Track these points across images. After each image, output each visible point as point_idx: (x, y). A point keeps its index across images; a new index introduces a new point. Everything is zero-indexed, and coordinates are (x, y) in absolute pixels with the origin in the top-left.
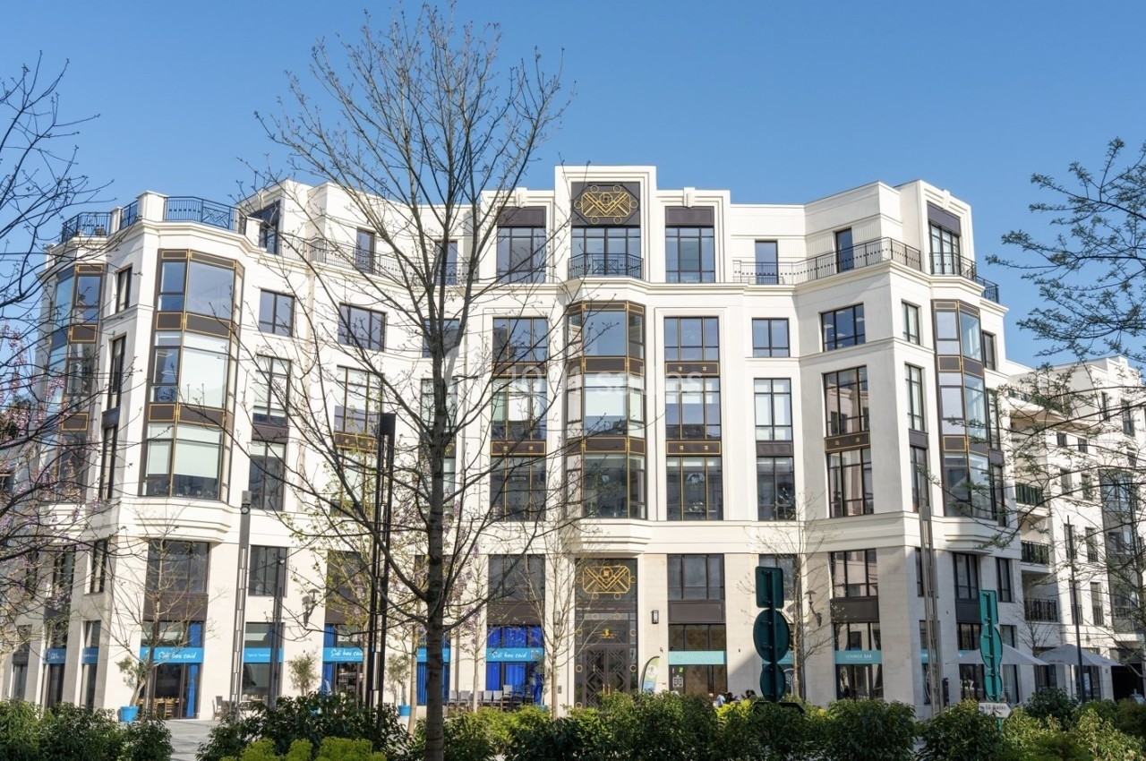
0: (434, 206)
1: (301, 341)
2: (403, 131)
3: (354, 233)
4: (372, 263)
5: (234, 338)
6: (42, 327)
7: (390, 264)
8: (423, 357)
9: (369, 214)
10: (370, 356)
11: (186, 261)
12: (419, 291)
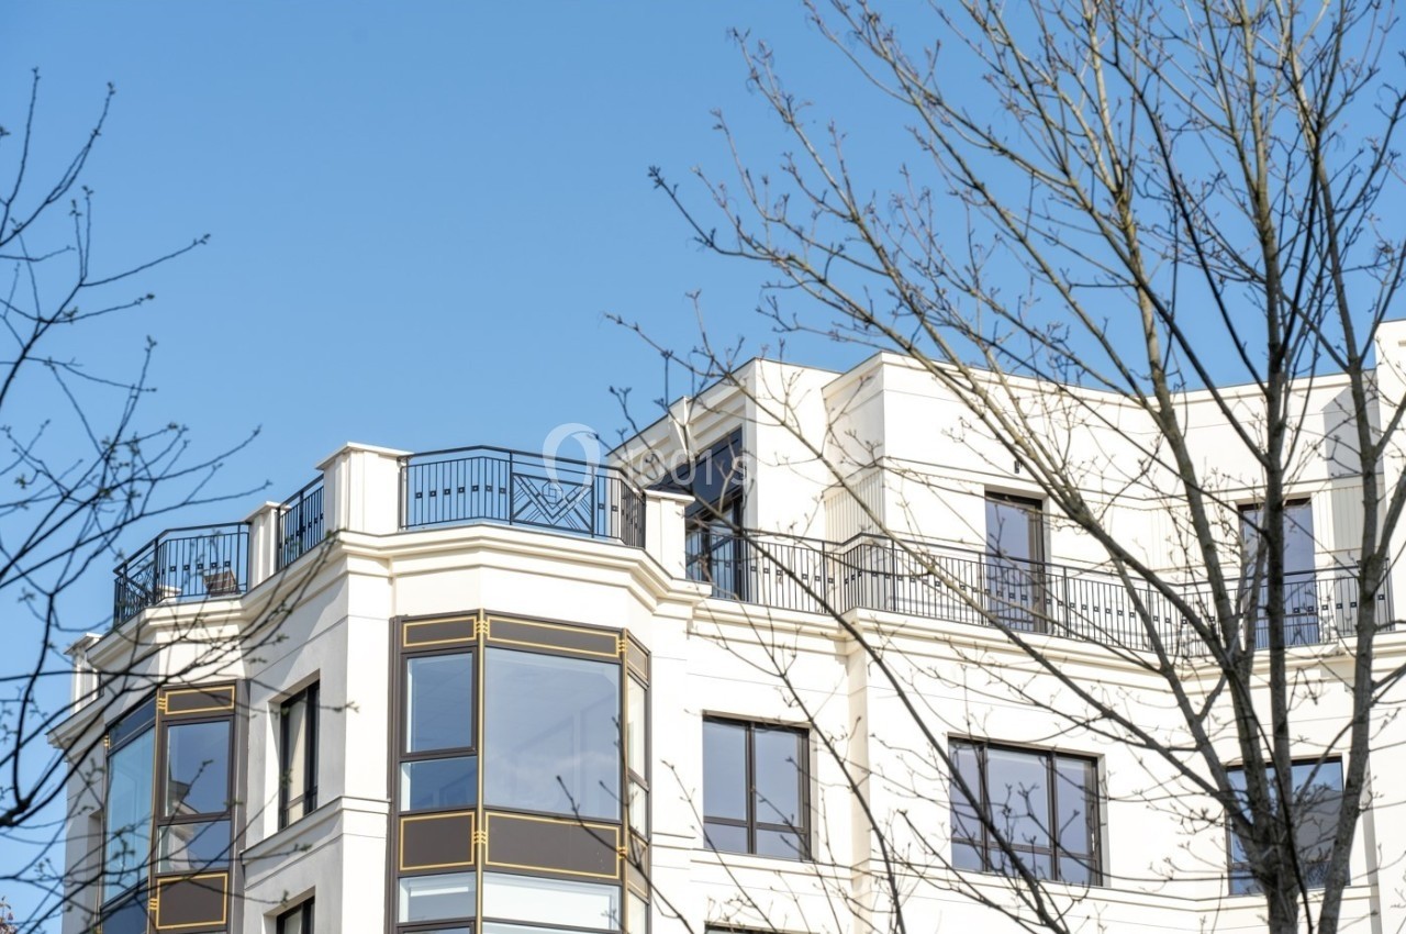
0: (1222, 392)
1: (840, 872)
2: (1106, 168)
3: (977, 509)
4: (1043, 600)
5: (633, 879)
6: (80, 898)
7: (1100, 596)
8: (1232, 893)
9: (1021, 450)
10: (1063, 903)
11: (472, 648)
12: (1202, 677)
